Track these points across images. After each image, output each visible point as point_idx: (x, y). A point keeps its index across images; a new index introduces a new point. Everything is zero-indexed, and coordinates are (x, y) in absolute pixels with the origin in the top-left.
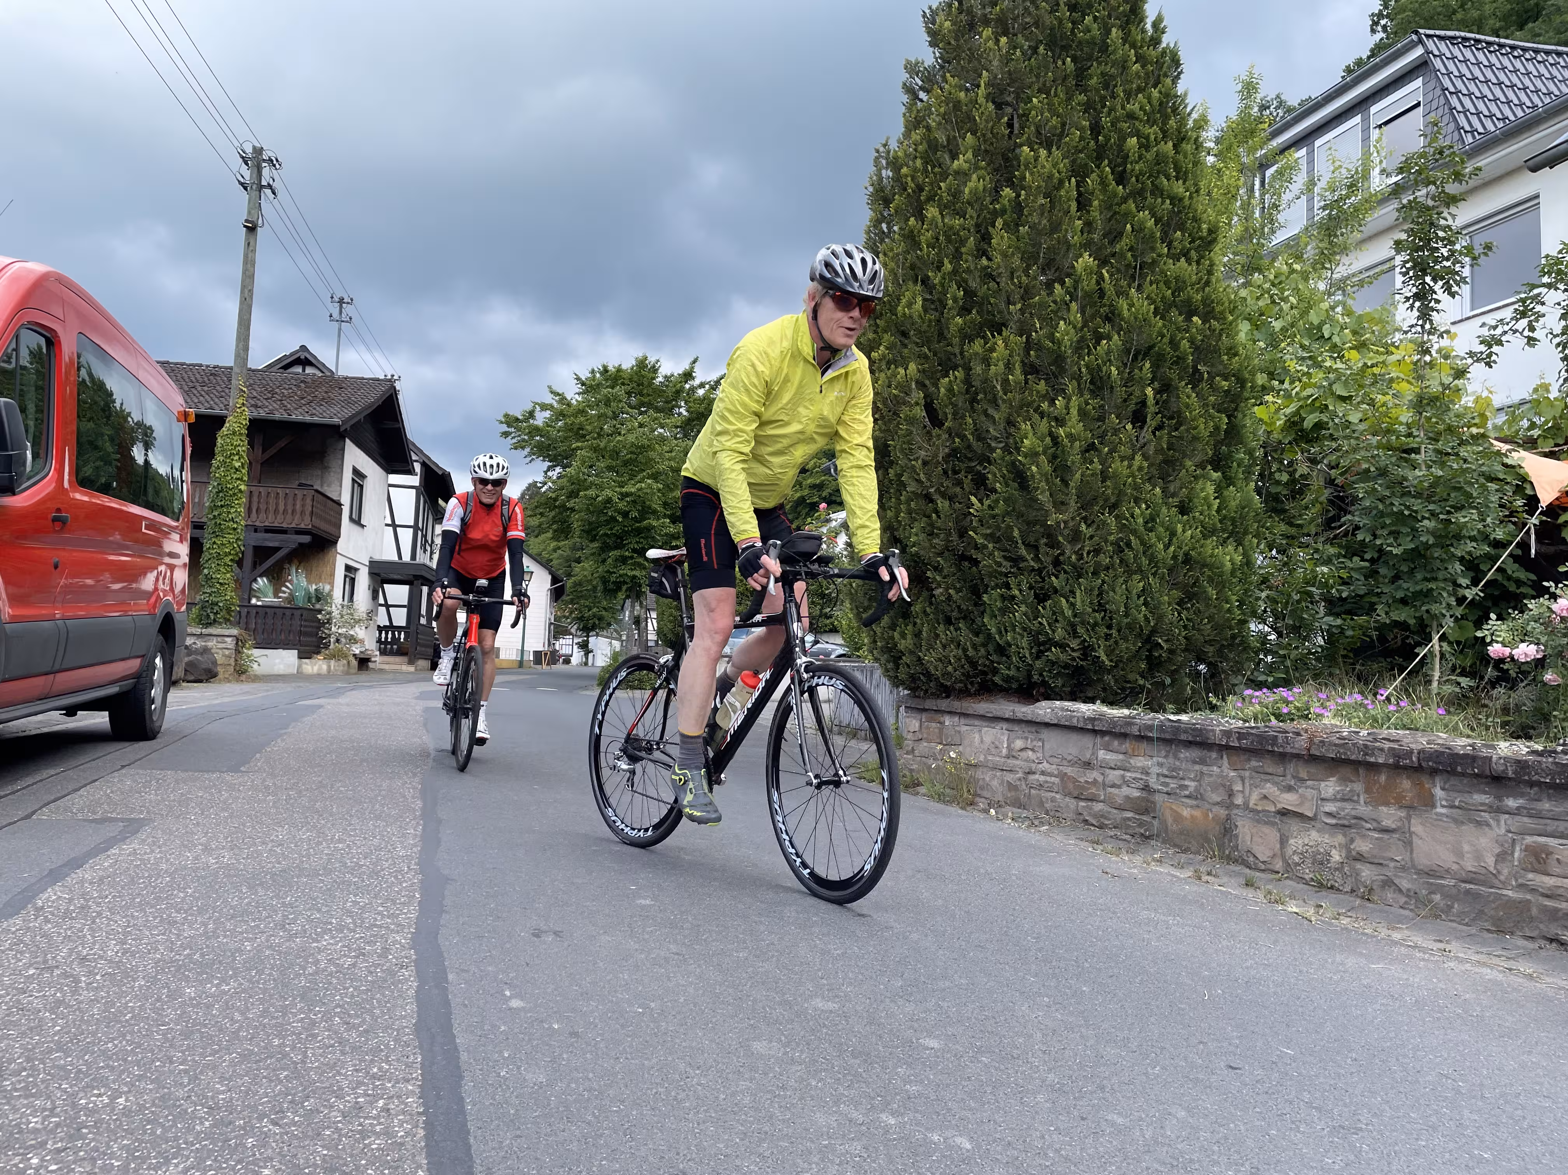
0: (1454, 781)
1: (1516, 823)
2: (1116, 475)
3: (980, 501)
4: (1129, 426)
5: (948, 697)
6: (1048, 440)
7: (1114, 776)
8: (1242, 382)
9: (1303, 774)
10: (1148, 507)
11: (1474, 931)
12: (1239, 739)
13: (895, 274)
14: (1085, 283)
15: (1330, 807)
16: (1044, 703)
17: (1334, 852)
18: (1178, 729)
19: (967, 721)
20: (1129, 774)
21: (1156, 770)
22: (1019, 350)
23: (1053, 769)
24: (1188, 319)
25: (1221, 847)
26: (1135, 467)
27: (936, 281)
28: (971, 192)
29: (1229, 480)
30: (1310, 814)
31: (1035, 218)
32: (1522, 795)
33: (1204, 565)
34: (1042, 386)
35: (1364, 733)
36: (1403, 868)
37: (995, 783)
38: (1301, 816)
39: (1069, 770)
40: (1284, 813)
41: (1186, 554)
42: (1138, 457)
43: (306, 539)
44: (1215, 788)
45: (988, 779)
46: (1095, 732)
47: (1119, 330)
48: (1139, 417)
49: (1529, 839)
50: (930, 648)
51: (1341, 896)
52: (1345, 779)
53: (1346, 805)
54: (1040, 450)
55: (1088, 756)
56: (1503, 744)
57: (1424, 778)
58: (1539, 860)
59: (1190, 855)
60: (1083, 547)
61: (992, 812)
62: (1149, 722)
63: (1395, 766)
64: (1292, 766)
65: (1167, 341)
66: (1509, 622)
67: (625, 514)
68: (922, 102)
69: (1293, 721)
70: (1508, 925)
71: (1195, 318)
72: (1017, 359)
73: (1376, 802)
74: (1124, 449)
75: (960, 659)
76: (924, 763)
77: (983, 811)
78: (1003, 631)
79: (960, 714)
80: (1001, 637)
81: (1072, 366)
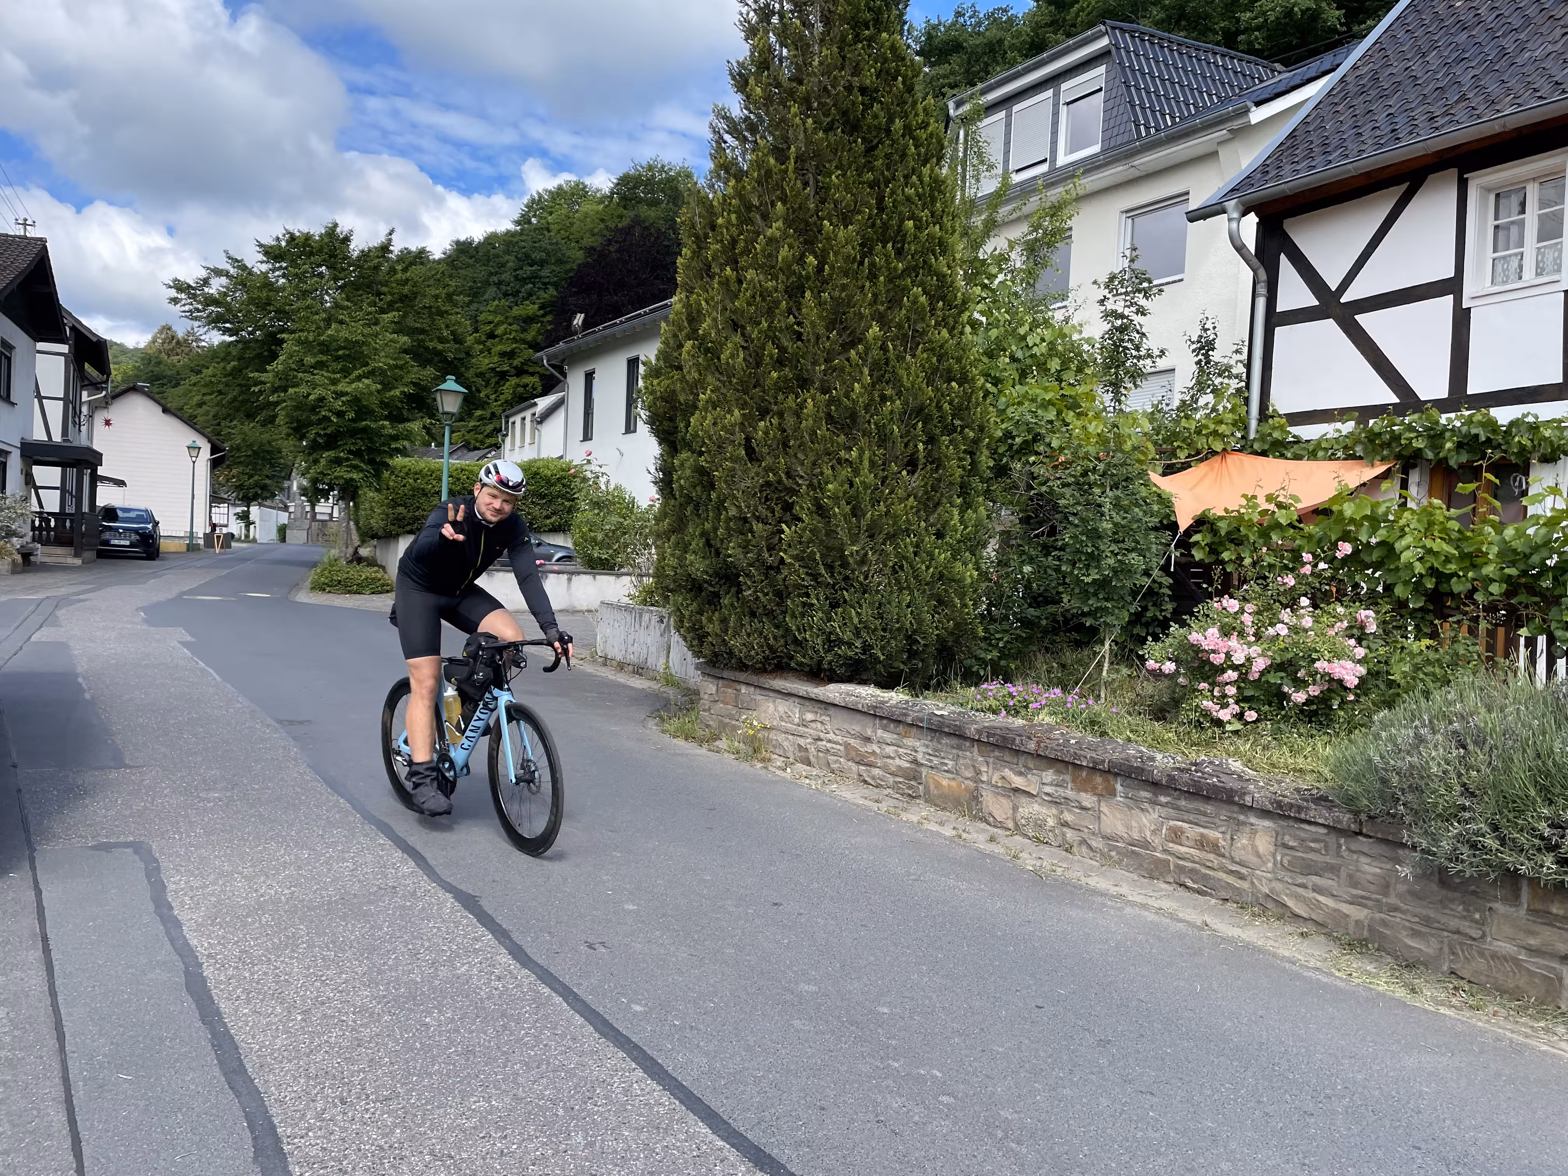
0: (1128, 781)
1: (1164, 811)
2: (896, 517)
3: (790, 528)
4: (904, 473)
6: (847, 486)
7: (890, 750)
8: (981, 429)
9: (1031, 766)
10: (915, 535)
11: (1136, 877)
12: (988, 737)
13: (717, 322)
14: (875, 352)
15: (1048, 789)
16: (832, 687)
17: (1049, 819)
18: (943, 723)
19: (763, 692)
20: (901, 750)
21: (922, 749)
22: (823, 407)
24: (949, 384)
25: (970, 810)
26: (908, 507)
27: (753, 336)
28: (783, 260)
29: (967, 506)
30: (1034, 793)
31: (837, 294)
32: (1169, 795)
33: (951, 580)
34: (842, 438)
35: (1073, 741)
36: (1093, 834)
37: (785, 744)
38: (1027, 793)
39: (852, 741)
40: (1016, 790)
41: (940, 572)
42: (912, 499)
44: (967, 767)
45: (780, 740)
46: (875, 716)
47: (899, 394)
48: (912, 465)
49: (1172, 823)
50: (736, 634)
51: (1053, 849)
52: (1059, 772)
53: (1058, 789)
54: (841, 494)
55: (869, 732)
56: (1159, 756)
57: (1111, 778)
58: (1176, 836)
59: (948, 814)
60: (869, 570)
61: (789, 770)
62: (920, 715)
63: (1094, 768)
64: (1022, 759)
65: (934, 405)
66: (1160, 644)
67: (340, 414)
68: (725, 142)
69: (1017, 712)
70: (1156, 874)
71: (954, 384)
72: (822, 415)
73: (1079, 790)
74: (900, 492)
75: (762, 647)
76: (721, 722)
77: (779, 768)
78: (802, 629)
79: (755, 686)
80: (800, 633)
81: (864, 423)
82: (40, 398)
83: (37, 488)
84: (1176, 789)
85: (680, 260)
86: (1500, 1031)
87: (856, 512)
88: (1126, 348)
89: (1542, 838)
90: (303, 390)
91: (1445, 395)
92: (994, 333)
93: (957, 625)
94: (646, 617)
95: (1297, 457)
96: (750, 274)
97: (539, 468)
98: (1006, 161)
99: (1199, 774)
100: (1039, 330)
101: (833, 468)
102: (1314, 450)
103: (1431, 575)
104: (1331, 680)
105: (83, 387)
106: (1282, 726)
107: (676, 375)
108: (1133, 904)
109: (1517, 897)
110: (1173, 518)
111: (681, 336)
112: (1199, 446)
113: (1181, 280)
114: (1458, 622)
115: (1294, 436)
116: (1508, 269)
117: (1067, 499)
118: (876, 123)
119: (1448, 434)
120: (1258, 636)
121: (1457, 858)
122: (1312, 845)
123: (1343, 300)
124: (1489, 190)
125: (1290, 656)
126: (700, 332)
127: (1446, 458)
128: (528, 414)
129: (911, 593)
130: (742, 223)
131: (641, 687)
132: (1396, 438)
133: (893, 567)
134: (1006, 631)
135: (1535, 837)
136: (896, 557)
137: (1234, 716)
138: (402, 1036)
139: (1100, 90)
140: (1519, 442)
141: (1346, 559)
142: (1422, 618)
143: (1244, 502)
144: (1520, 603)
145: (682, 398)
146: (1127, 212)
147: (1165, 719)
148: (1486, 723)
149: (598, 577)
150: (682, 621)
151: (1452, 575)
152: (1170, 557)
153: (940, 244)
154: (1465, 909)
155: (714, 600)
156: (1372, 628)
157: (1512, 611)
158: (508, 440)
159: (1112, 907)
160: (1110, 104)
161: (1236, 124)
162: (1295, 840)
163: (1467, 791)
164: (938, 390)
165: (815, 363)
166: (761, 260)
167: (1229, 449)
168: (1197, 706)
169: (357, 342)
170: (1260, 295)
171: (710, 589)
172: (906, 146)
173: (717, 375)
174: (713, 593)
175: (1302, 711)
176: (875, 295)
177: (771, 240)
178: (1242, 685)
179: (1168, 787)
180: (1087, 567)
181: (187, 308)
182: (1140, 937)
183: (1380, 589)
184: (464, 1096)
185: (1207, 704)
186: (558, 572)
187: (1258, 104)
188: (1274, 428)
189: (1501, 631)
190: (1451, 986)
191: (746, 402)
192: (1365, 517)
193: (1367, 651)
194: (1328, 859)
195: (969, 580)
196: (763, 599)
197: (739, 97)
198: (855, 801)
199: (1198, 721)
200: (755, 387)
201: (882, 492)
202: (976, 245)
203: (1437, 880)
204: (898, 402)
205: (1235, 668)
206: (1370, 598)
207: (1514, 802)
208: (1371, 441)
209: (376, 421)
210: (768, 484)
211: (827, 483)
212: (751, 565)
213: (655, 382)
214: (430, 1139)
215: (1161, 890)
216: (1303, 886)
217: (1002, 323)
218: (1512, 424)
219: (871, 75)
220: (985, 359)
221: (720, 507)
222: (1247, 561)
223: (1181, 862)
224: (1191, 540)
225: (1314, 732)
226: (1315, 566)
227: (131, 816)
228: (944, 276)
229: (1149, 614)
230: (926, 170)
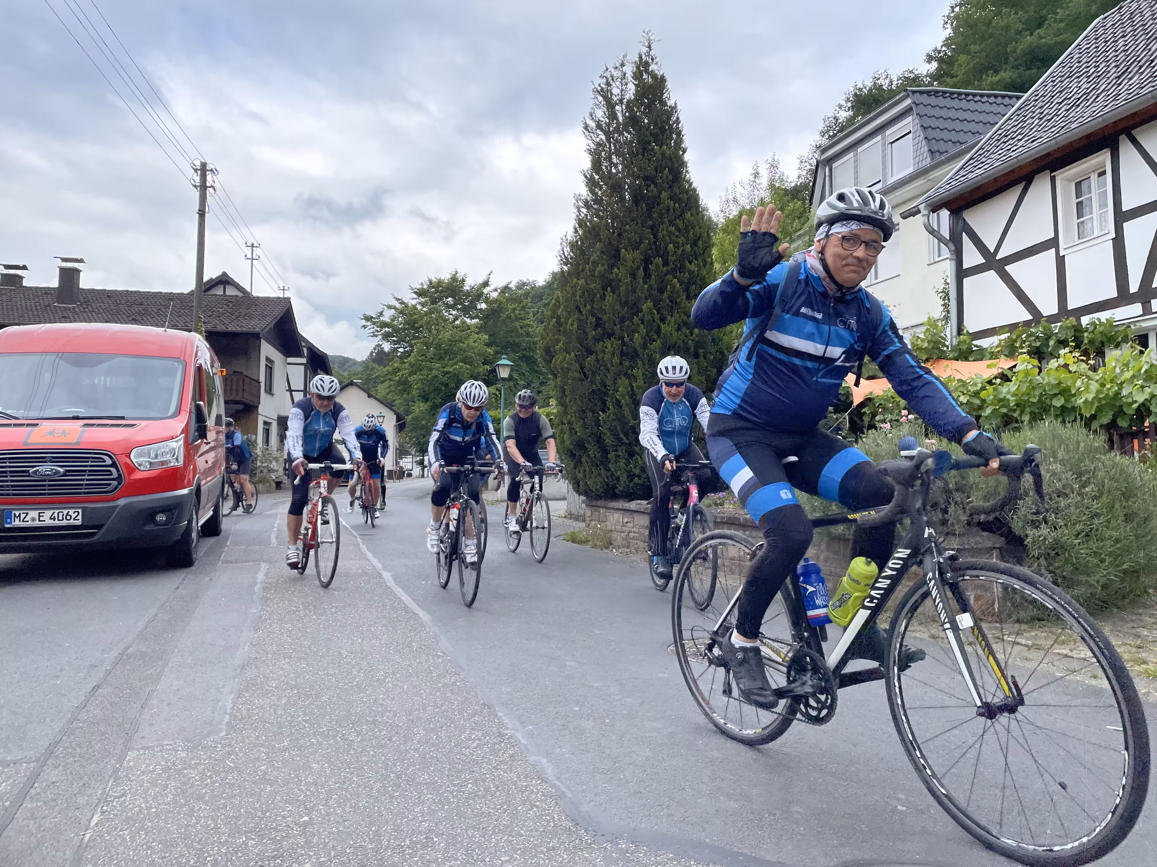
5: (599, 500)
13: (567, 308)
14: (647, 316)
19: (608, 510)
23: (636, 530)
31: (625, 287)
43: (240, 407)
47: (660, 337)
61: (615, 551)
72: (617, 351)
79: (604, 508)
80: (617, 473)
82: (290, 390)
91: (1056, 312)
95: (977, 359)
102: (986, 354)
110: (851, 399)
116: (1085, 229)
119: (1054, 336)
123: (998, 257)
124: (1070, 181)
139: (910, 132)
160: (916, 141)
164: (684, 333)
167: (936, 359)
170: (953, 260)
176: (650, 286)
191: (579, 349)
196: (598, 455)
200: (584, 340)
210: (593, 391)
212: (589, 437)
224: (862, 411)
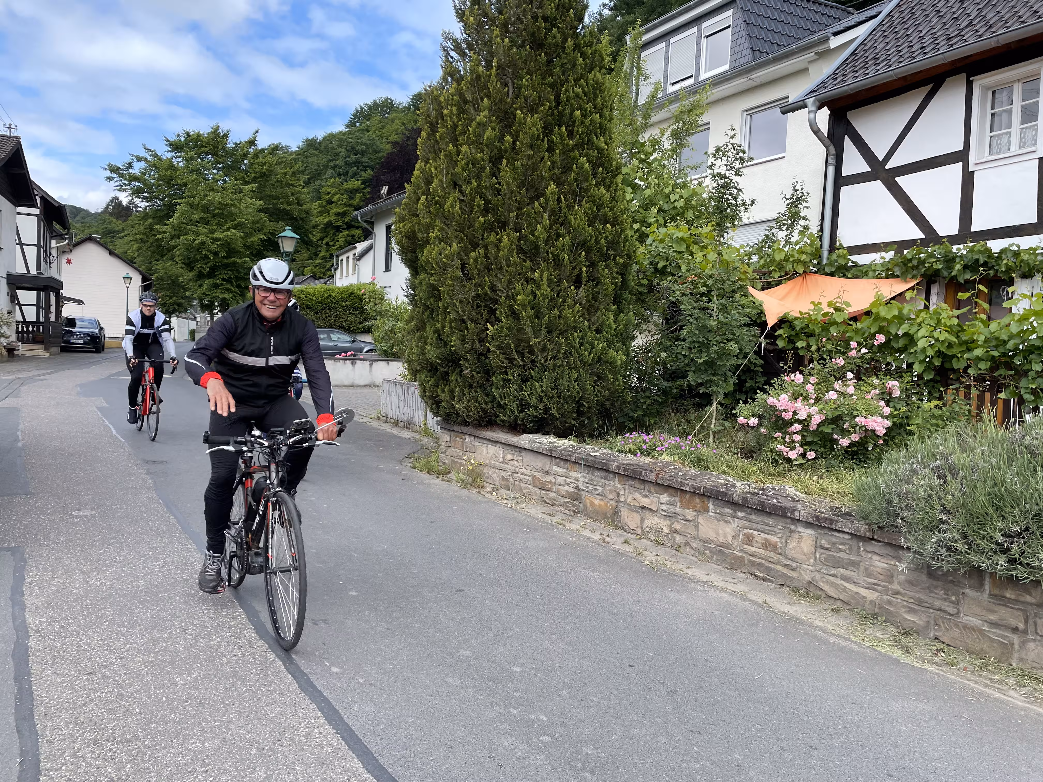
0: (717, 502)
1: (741, 523)
2: (566, 318)
3: (493, 326)
4: (573, 288)
5: (468, 426)
6: (531, 297)
7: (561, 480)
8: (629, 257)
9: (653, 491)
10: (581, 331)
11: (722, 569)
12: (624, 471)
13: (442, 183)
14: (552, 203)
15: (664, 507)
16: (524, 436)
17: (664, 528)
18: (595, 461)
19: (479, 440)
20: (568, 480)
21: (582, 479)
22: (515, 242)
23: (528, 472)
24: (605, 225)
25: (613, 521)
26: (575, 312)
27: (467, 192)
28: (487, 138)
29: (620, 310)
30: (655, 510)
31: (525, 162)
32: (744, 511)
33: (607, 362)
34: (528, 263)
35: (681, 474)
36: (694, 538)
37: (495, 476)
38: (651, 510)
39: (536, 474)
40: (643, 508)
41: (599, 357)
42: (577, 306)
44: (611, 492)
45: (490, 473)
46: (551, 456)
47: (569, 233)
48: (578, 282)
49: (746, 531)
50: (460, 400)
51: (667, 549)
52: (671, 495)
53: (671, 507)
54: (527, 302)
55: (547, 468)
56: (739, 484)
57: (705, 499)
58: (749, 540)
59: (599, 524)
60: (548, 356)
61: (495, 494)
62: (580, 456)
63: (694, 493)
64: (647, 486)
65: (594, 239)
66: (747, 405)
67: (216, 254)
68: (452, 58)
69: (649, 454)
70: (735, 567)
71: (608, 225)
72: (514, 247)
73: (684, 507)
74: (570, 301)
75: (477, 409)
76: (452, 460)
77: (489, 492)
78: (502, 397)
79: (475, 436)
80: (502, 400)
81: (544, 252)
82: (21, 244)
83: (20, 305)
84: (748, 507)
85: (419, 140)
86: (967, 682)
87: (538, 315)
88: (727, 199)
89: (997, 544)
90: (190, 237)
91: (957, 233)
92: (648, 192)
93: (612, 393)
94: (412, 389)
95: (856, 277)
96: (465, 148)
97: (353, 290)
98: (666, 77)
99: (765, 497)
100: (678, 190)
101: (522, 285)
102: (867, 271)
103: (939, 356)
104: (867, 430)
105: (52, 238)
106: (833, 462)
107: (415, 220)
108: (716, 588)
109: (982, 585)
110: (763, 319)
111: (420, 192)
112: (788, 270)
113: (783, 157)
114: (957, 389)
115: (853, 262)
116: (1000, 144)
117: (686, 305)
118: (554, 41)
119: (958, 260)
120: (817, 400)
121: (938, 558)
122: (841, 547)
123: (887, 167)
124: (988, 89)
125: (838, 413)
126: (431, 190)
127: (956, 276)
128: (351, 254)
129: (578, 371)
130: (460, 113)
131: (407, 437)
132: (922, 262)
133: (565, 353)
134: (649, 397)
135: (992, 543)
136: (566, 346)
137: (800, 455)
138: (155, 691)
139: (729, 27)
140: (1006, 264)
141: (881, 346)
142: (933, 386)
143: (812, 307)
144: (1000, 375)
145: (419, 236)
146: (746, 111)
147: (752, 458)
148: (959, 460)
149: (390, 363)
150: (425, 392)
151: (954, 356)
152: (761, 344)
153: (601, 127)
154: (945, 594)
155: (445, 377)
156: (897, 393)
157: (994, 381)
158: (338, 272)
159: (700, 591)
160: (736, 36)
161: (821, 48)
162: (829, 544)
163: (945, 510)
164: (597, 229)
165: (510, 211)
166: (472, 138)
167: (808, 272)
168: (774, 448)
169: (227, 204)
170: (831, 164)
171: (442, 369)
172: (576, 59)
173: (444, 220)
174: (444, 372)
175: (847, 452)
176: (553, 163)
177: (479, 124)
178: (805, 434)
179: (743, 506)
180: (700, 352)
181: (118, 184)
182: (716, 613)
183: (904, 366)
184: (187, 738)
185: (780, 447)
186: (363, 360)
187: (836, 34)
188: (839, 256)
189: (988, 395)
190: (934, 648)
191: (462, 239)
192: (894, 317)
193: (892, 410)
194: (851, 557)
195: (619, 362)
196: (476, 376)
197: (461, 25)
198: (536, 516)
199: (774, 459)
200: (469, 228)
201: (557, 301)
202: (637, 132)
203: (926, 572)
204: (568, 238)
205: (799, 422)
206: (897, 373)
207: (978, 518)
208: (905, 265)
209: (241, 258)
210: (478, 296)
211: (517, 295)
212: (467, 353)
213: (402, 225)
214: (150, 773)
215: (738, 578)
216: (834, 576)
217: (653, 185)
218: (1002, 251)
219: (552, 9)
220: (641, 210)
221: (446, 313)
222: (814, 348)
223: (752, 558)
224: (776, 334)
225: (855, 467)
226: (859, 351)
227: (19, 528)
228: (603, 150)
229: (748, 385)
230: (590, 76)
